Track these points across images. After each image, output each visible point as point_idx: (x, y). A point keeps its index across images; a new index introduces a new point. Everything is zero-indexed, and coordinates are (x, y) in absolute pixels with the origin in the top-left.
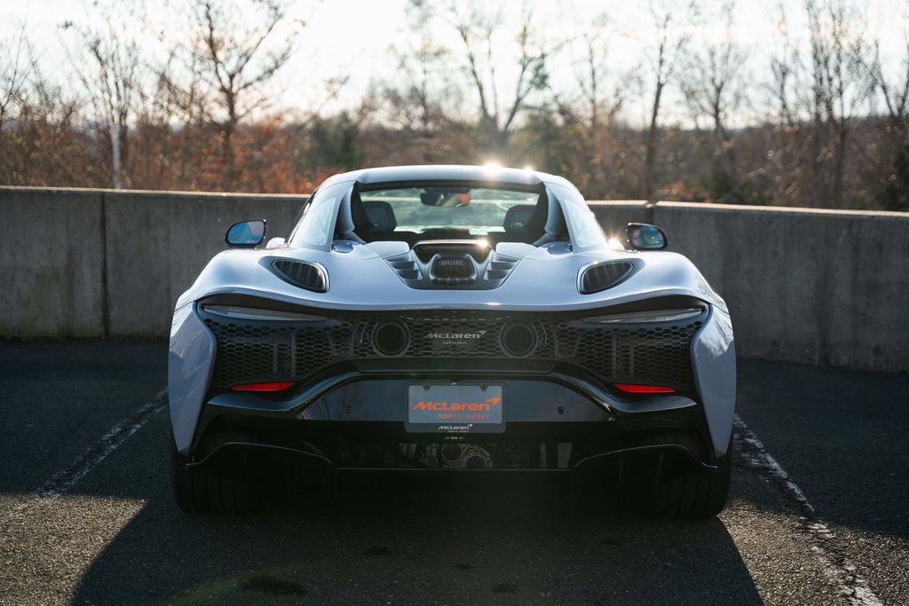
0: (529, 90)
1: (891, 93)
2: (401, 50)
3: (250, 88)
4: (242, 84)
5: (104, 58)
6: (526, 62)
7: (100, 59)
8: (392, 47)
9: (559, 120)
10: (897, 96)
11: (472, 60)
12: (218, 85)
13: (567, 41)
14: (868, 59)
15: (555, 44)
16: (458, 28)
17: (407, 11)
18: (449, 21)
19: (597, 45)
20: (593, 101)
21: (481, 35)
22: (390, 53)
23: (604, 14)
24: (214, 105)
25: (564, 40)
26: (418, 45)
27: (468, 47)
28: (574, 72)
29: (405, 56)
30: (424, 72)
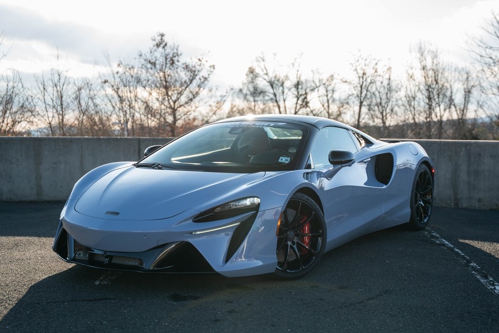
0: (300, 108)
1: (458, 108)
3: (182, 107)
4: (179, 106)
5: (121, 95)
6: (299, 96)
7: (119, 96)
8: (241, 90)
10: (460, 109)
11: (275, 95)
12: (169, 106)
13: (317, 87)
14: (448, 94)
15: (312, 88)
16: (269, 82)
17: (247, 75)
18: (265, 79)
19: (329, 89)
20: (328, 113)
21: (279, 85)
22: (240, 93)
23: (332, 76)
24: (167, 114)
25: (315, 86)
26: (252, 89)
27: (273, 90)
28: (320, 100)
29: (246, 94)
30: (255, 101)
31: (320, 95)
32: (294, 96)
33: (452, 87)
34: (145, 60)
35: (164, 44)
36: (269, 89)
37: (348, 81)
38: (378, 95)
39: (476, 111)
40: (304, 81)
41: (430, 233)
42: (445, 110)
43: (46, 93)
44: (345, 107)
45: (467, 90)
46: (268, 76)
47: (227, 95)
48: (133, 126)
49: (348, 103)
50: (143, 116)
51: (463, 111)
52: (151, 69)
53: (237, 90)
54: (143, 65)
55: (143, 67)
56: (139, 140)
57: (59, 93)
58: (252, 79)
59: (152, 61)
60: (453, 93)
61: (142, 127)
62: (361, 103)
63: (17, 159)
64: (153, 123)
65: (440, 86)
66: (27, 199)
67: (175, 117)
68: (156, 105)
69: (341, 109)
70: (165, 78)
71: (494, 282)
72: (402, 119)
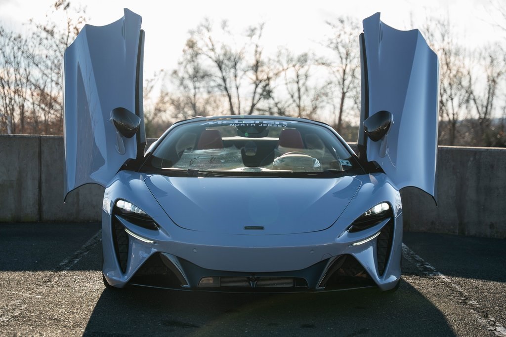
0: (260, 99)
1: (478, 101)
2: (181, 74)
6: (258, 82)
8: (175, 72)
10: (482, 106)
11: (224, 80)
13: (283, 70)
14: (465, 83)
15: (276, 72)
16: (216, 62)
17: (184, 51)
18: (210, 57)
20: (299, 106)
21: (230, 66)
22: (174, 75)
23: (306, 55)
25: (281, 69)
26: (191, 71)
27: (222, 73)
28: (287, 89)
29: (183, 78)
30: (195, 88)
31: (288, 81)
32: (251, 81)
33: (471, 74)
34: (37, 27)
35: (65, 4)
36: (215, 70)
37: (327, 62)
40: (266, 60)
41: (423, 264)
42: (460, 106)
44: (320, 99)
45: (491, 78)
46: (215, 53)
47: (156, 78)
49: (326, 95)
51: (487, 108)
52: (47, 39)
53: (170, 72)
54: (34, 34)
55: (35, 36)
56: (40, 138)
58: (192, 57)
59: (49, 28)
60: (472, 82)
61: (37, 122)
62: (344, 94)
65: (454, 72)
68: (54, 91)
69: (317, 102)
71: (495, 323)
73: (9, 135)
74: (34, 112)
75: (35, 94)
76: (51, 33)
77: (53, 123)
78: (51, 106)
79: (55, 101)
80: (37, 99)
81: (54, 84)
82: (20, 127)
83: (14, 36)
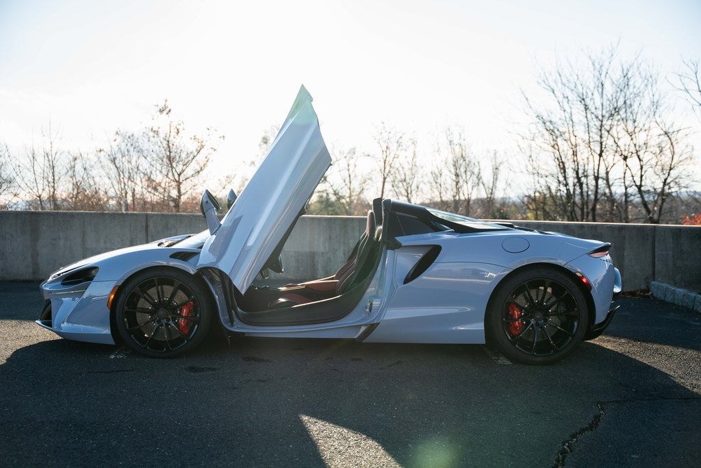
3: (188, 180)
4: (184, 178)
5: (118, 166)
7: (116, 167)
8: (254, 163)
9: (333, 198)
10: (489, 188)
12: (172, 178)
14: (476, 171)
17: (260, 145)
19: (352, 162)
20: (350, 189)
22: (253, 165)
23: (355, 148)
24: (171, 188)
28: (341, 175)
31: (341, 169)
33: (480, 164)
34: (146, 128)
35: (167, 110)
37: (371, 154)
38: (401, 172)
39: (504, 190)
42: (472, 188)
43: (35, 162)
44: (366, 183)
45: (495, 167)
48: (133, 200)
49: (370, 179)
50: (145, 191)
51: (492, 189)
52: (154, 137)
54: (144, 133)
55: (144, 135)
56: (147, 215)
57: (51, 162)
59: (154, 129)
60: (481, 170)
61: (145, 203)
62: (385, 179)
63: (12, 235)
64: (155, 197)
66: (22, 278)
67: (179, 191)
68: (158, 178)
69: (364, 185)
70: (169, 147)
72: (429, 196)
73: (123, 213)
74: (142, 194)
75: (143, 180)
76: (156, 132)
77: (157, 202)
78: (155, 189)
79: (160, 186)
80: (145, 184)
81: (158, 172)
82: (132, 206)
83: (128, 135)
